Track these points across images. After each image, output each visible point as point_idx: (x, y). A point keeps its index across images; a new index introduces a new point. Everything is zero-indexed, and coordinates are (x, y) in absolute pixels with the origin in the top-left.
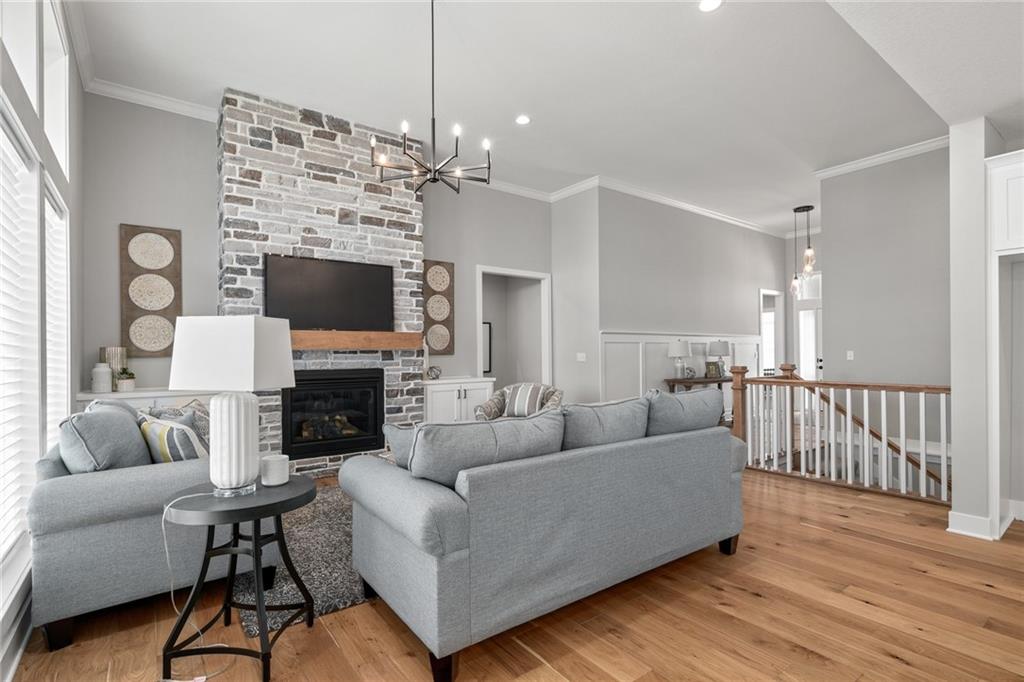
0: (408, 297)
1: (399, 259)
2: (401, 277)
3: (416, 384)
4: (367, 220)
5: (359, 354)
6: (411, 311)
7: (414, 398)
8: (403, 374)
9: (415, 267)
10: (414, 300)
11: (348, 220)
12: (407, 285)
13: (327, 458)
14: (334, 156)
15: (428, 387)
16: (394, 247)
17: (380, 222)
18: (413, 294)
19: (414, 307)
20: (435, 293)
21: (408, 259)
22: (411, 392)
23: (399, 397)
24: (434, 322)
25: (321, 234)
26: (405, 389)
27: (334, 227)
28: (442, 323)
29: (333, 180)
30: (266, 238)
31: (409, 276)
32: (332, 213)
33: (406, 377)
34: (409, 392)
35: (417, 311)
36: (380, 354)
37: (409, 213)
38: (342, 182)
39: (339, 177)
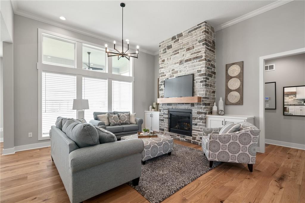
0: (200, 83)
1: (197, 70)
2: (197, 76)
3: (202, 116)
4: (187, 61)
5: (184, 104)
6: (201, 88)
7: (201, 121)
8: (197, 112)
9: (202, 71)
10: (202, 84)
11: (181, 63)
12: (199, 79)
13: (177, 134)
14: (178, 46)
15: (209, 118)
16: (195, 66)
17: (190, 60)
18: (201, 82)
19: (202, 87)
20: (231, 78)
21: (200, 69)
22: (201, 119)
23: (196, 120)
24: (231, 91)
25: (176, 70)
26: (198, 117)
27: (178, 67)
28: (236, 90)
29: (178, 53)
30: (165, 75)
31: (200, 75)
32: (178, 63)
33: (199, 113)
34: (200, 119)
35: (203, 88)
36: (190, 104)
37: (200, 52)
38: (181, 52)
39: (179, 51)
